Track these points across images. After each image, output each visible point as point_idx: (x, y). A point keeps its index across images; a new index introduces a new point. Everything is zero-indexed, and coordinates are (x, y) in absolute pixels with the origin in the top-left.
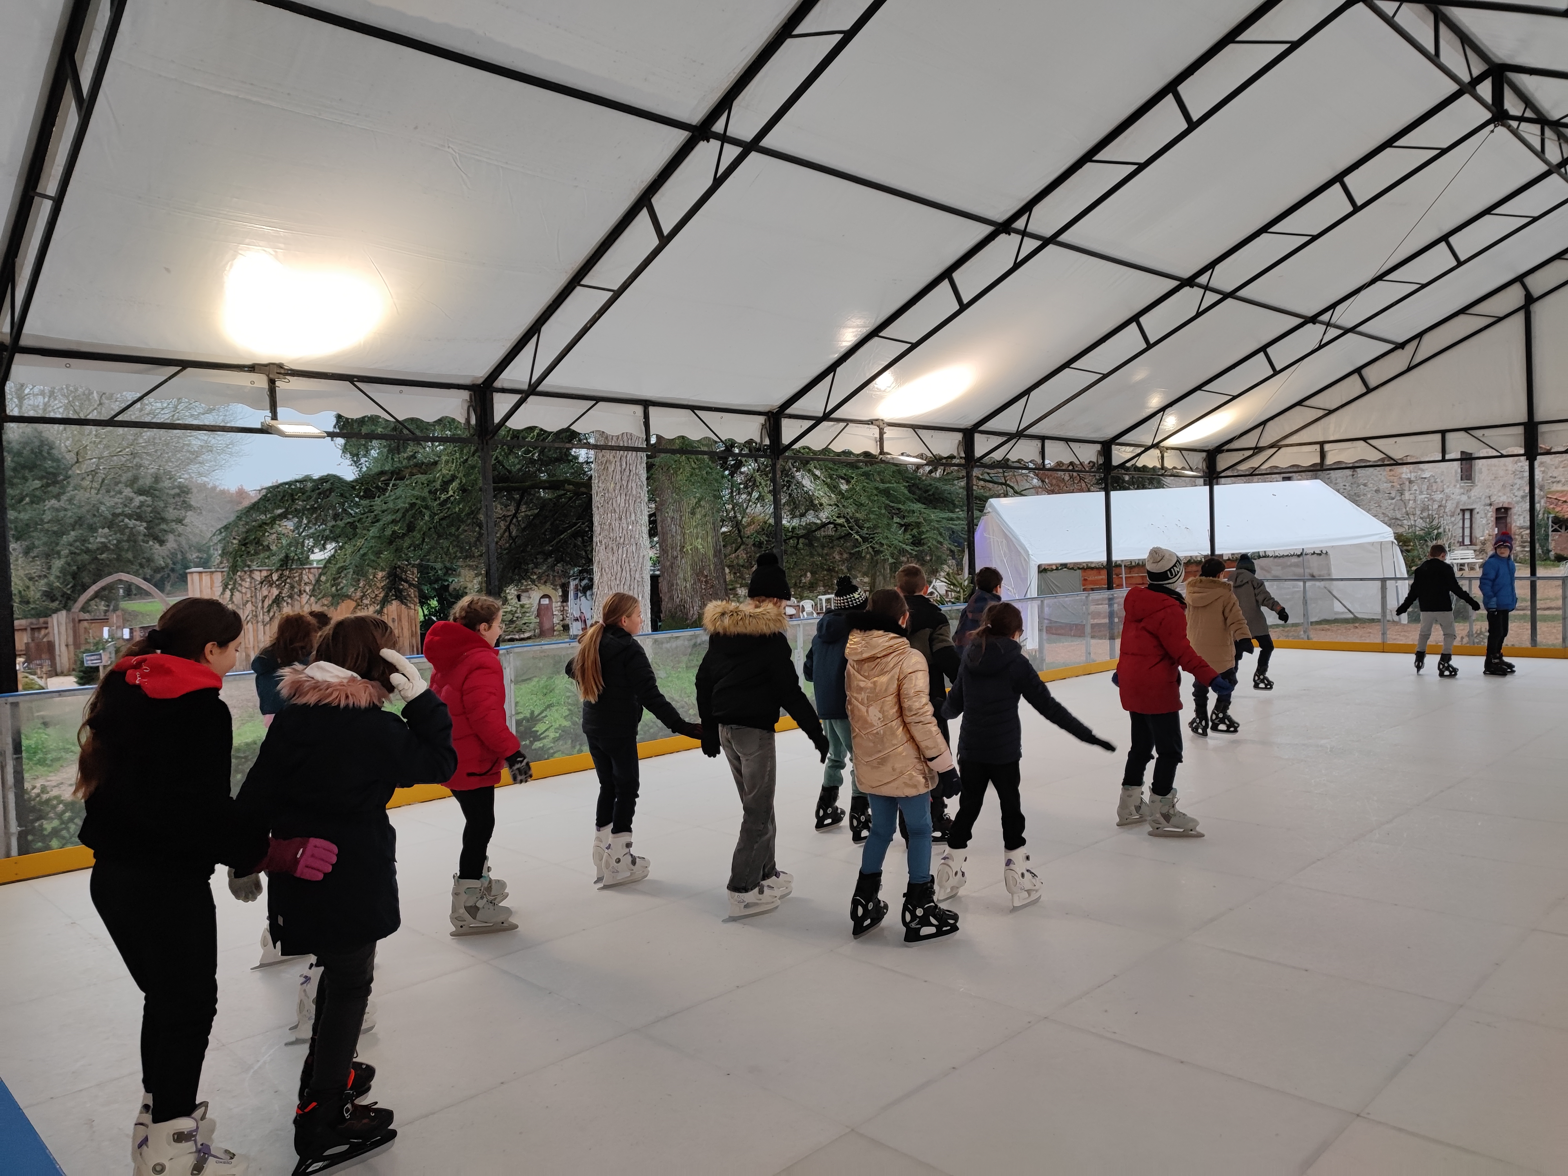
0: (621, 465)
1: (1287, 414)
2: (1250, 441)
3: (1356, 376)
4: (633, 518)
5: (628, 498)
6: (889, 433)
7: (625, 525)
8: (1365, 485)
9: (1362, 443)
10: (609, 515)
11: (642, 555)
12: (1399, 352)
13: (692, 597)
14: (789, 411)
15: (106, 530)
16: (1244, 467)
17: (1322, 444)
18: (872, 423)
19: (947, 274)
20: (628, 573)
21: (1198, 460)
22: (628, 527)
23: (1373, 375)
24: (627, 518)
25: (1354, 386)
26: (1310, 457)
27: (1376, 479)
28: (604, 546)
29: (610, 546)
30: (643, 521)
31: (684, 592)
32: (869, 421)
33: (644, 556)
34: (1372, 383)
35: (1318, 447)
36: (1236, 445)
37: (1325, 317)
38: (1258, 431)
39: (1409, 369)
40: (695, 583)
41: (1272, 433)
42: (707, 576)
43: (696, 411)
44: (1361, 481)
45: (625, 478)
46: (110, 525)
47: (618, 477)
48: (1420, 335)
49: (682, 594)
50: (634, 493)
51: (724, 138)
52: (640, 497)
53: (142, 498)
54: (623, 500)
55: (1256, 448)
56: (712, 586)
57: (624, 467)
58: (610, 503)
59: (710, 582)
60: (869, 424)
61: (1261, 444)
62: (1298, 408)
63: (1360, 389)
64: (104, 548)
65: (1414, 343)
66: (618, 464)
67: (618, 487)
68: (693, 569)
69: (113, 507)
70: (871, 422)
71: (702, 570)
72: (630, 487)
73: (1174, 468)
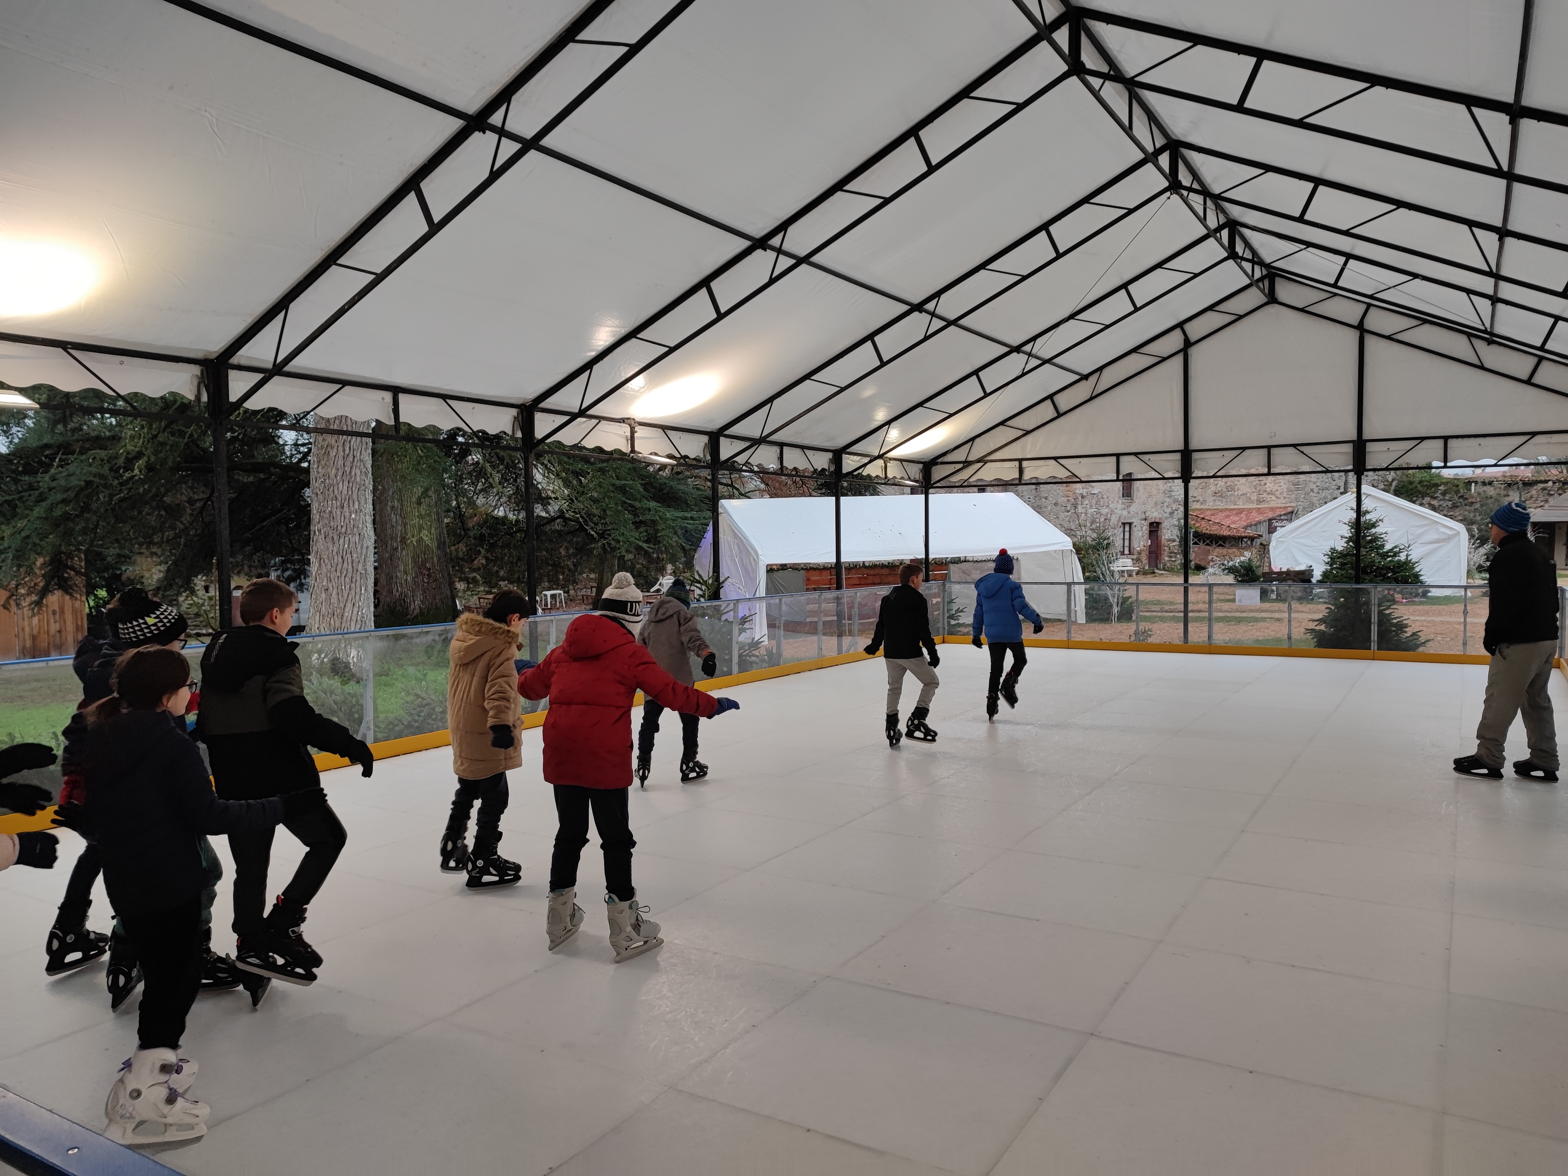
0: (344, 451)
1: (992, 432)
2: (960, 455)
3: (1049, 402)
4: (356, 506)
5: (351, 485)
6: (640, 432)
7: (347, 514)
8: (1046, 498)
9: (1053, 462)
10: (330, 503)
11: (365, 545)
12: (1084, 382)
13: (413, 591)
14: (543, 405)
16: (955, 479)
17: (1020, 461)
18: (624, 422)
19: (705, 283)
20: (350, 564)
21: (915, 471)
22: (351, 516)
23: (1064, 401)
24: (349, 506)
25: (1046, 411)
26: (1009, 472)
27: (1055, 493)
28: (323, 535)
29: (330, 536)
30: (367, 510)
31: (404, 586)
32: (621, 419)
33: (367, 547)
34: (1063, 408)
35: (1017, 463)
36: (949, 458)
37: (1027, 348)
38: (968, 446)
39: (1092, 398)
40: (416, 576)
41: (979, 449)
42: (429, 569)
43: (448, 400)
44: (1043, 494)
45: (348, 464)
47: (341, 462)
48: (1101, 369)
49: (402, 587)
50: (358, 480)
51: (502, 132)
52: (364, 485)
54: (345, 488)
55: (965, 462)
56: (435, 580)
57: (347, 452)
58: (331, 490)
59: (433, 575)
60: (620, 422)
61: (970, 459)
62: (1001, 427)
63: (1052, 413)
65: (1096, 375)
66: (341, 448)
67: (340, 474)
68: (415, 562)
70: (622, 421)
71: (424, 563)
72: (353, 473)
73: (894, 478)
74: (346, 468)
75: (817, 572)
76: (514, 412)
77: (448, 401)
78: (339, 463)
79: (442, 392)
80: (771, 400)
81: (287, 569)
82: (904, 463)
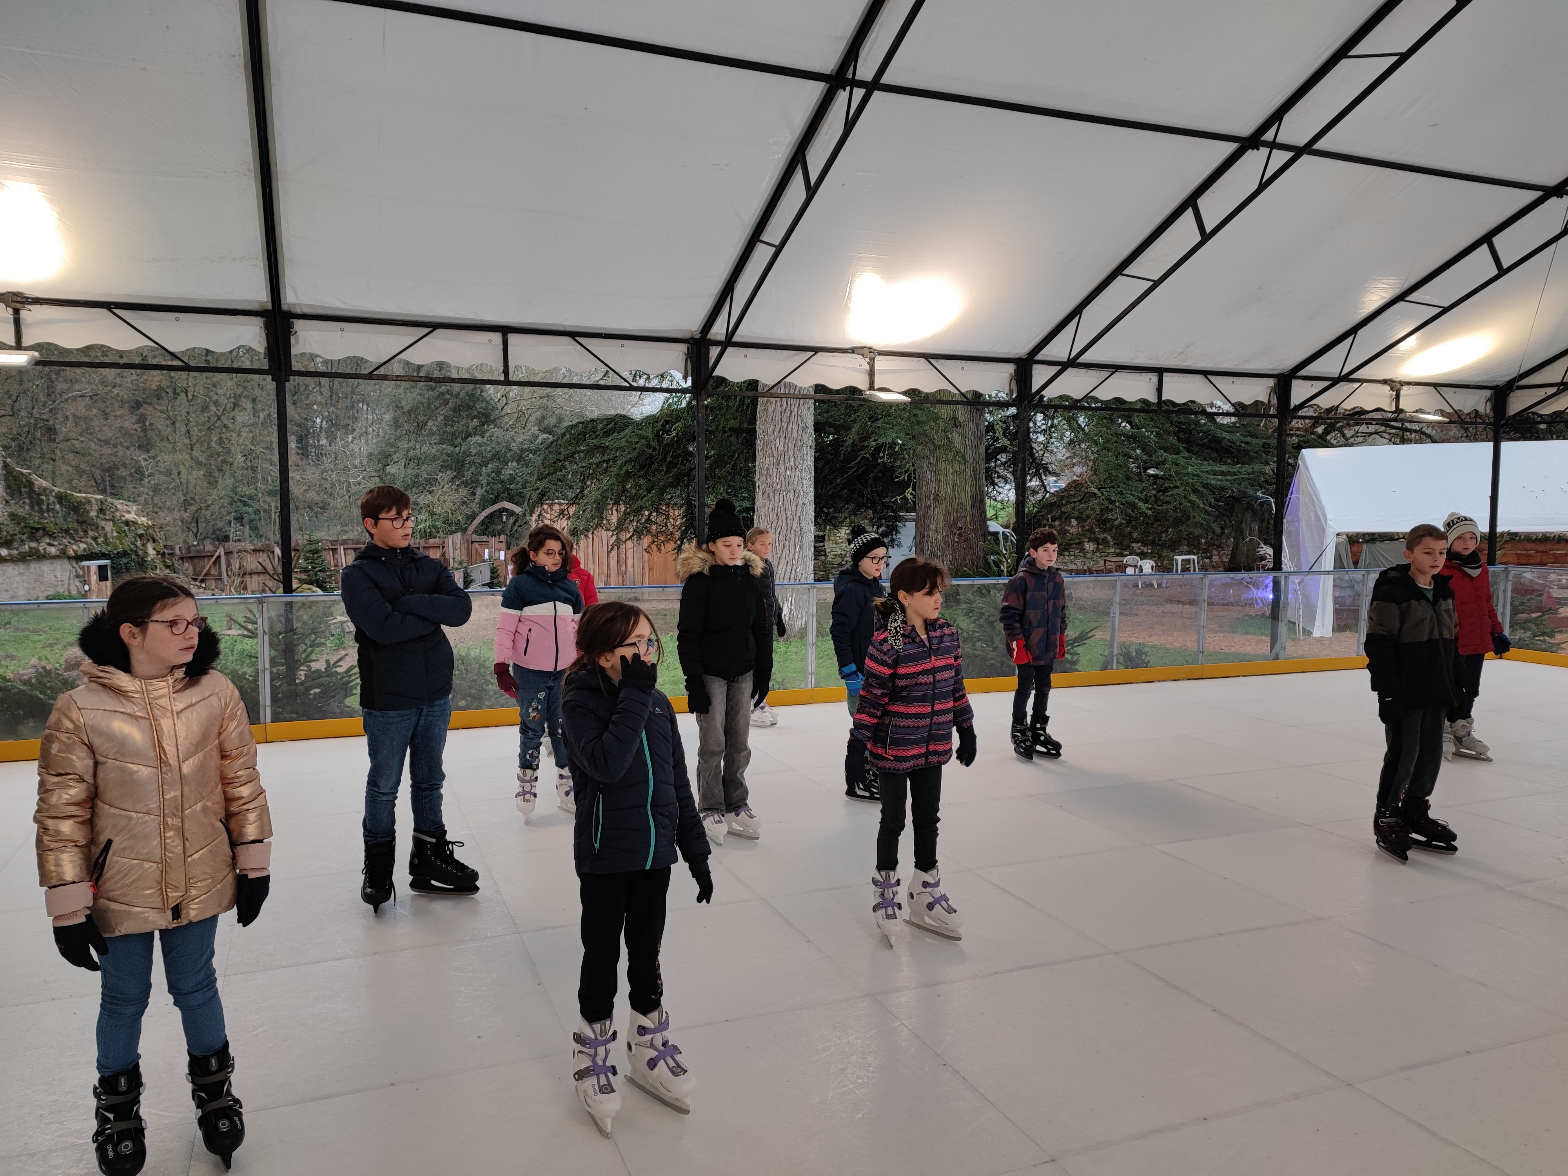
0: (781, 406)
2: (1553, 374)
4: (792, 463)
5: (787, 441)
6: (881, 363)
7: (782, 470)
10: (767, 459)
11: (800, 503)
13: (942, 551)
15: (515, 464)
18: (855, 352)
20: (784, 521)
21: (1474, 402)
22: (786, 472)
24: (785, 463)
28: (763, 492)
29: (768, 492)
30: (804, 466)
31: (934, 545)
32: (848, 349)
33: (803, 504)
36: (1534, 379)
40: (947, 535)
42: (961, 528)
45: (785, 419)
46: (520, 459)
47: (778, 418)
50: (795, 435)
52: (801, 440)
53: (545, 436)
54: (782, 443)
55: (1562, 383)
56: (967, 540)
57: (784, 407)
58: (770, 446)
59: (964, 534)
64: (512, 478)
66: (778, 406)
67: (777, 429)
68: (945, 519)
69: (521, 443)
70: (852, 350)
72: (790, 429)
73: (1416, 412)
74: (783, 423)
77: (578, 339)
79: (568, 329)
81: (882, 525)
82: (1443, 390)
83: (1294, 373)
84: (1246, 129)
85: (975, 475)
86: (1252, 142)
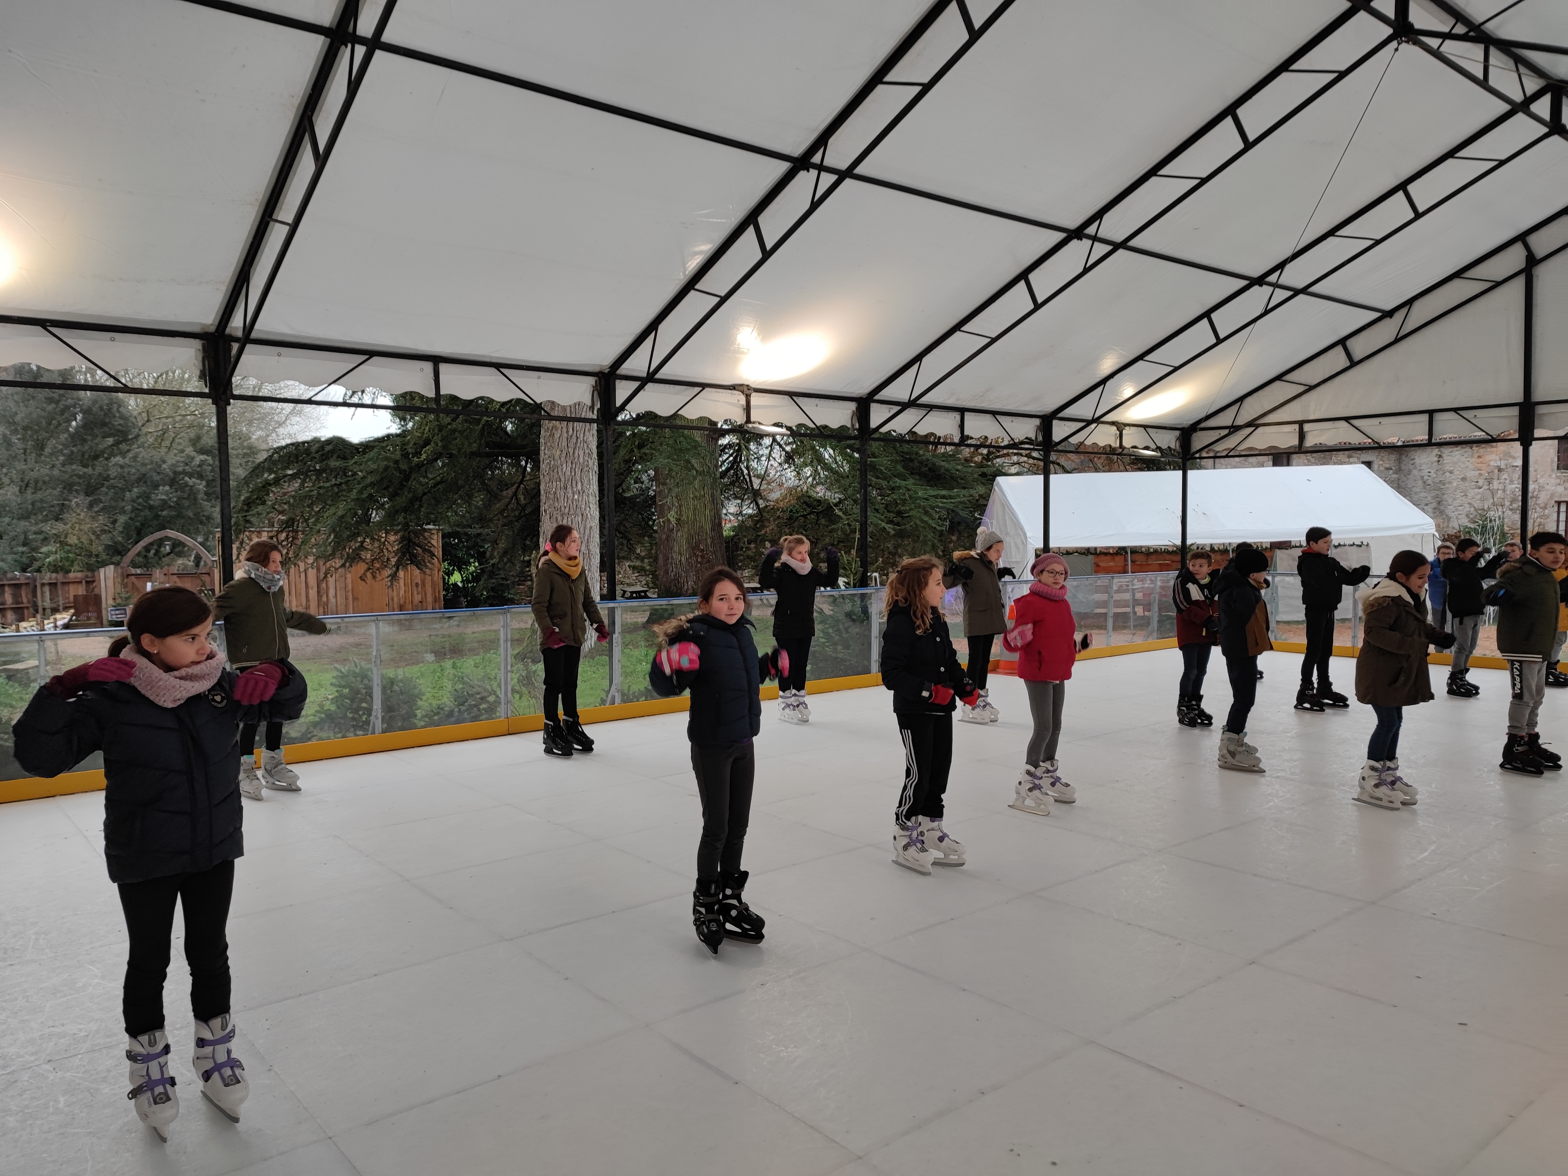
0: (567, 432)
1: (1267, 389)
2: (1225, 419)
3: (1340, 348)
4: (579, 487)
5: (574, 466)
6: (755, 399)
7: (570, 495)
8: (1451, 472)
9: (1343, 424)
10: (554, 484)
11: (588, 526)
12: (1387, 321)
13: (687, 572)
14: (620, 371)
15: (167, 488)
16: (1220, 447)
17: (1301, 423)
18: (734, 389)
19: (752, 218)
21: (1169, 440)
22: (574, 497)
23: (1359, 347)
24: (572, 487)
25: (1337, 358)
26: (1286, 438)
27: (1463, 466)
28: (548, 516)
29: (554, 517)
30: (591, 491)
31: (679, 566)
32: (731, 386)
33: (591, 528)
34: (1357, 357)
35: (1297, 427)
36: (1211, 423)
37: (1273, 278)
38: (1235, 408)
39: (1397, 340)
40: (690, 557)
41: (1250, 410)
42: (703, 550)
44: (1447, 468)
45: (571, 445)
46: (172, 482)
47: (564, 443)
48: (1410, 302)
49: (676, 568)
50: (581, 460)
52: (587, 466)
53: (203, 457)
54: (569, 469)
55: (1232, 427)
57: (571, 433)
58: (555, 471)
59: (706, 556)
60: (731, 389)
61: (1238, 423)
62: (1278, 383)
63: (1344, 362)
64: (164, 504)
65: (1404, 311)
66: (565, 430)
67: (564, 455)
68: (688, 541)
69: (173, 465)
71: (699, 542)
72: (576, 454)
73: (1133, 447)
74: (570, 449)
75: (1108, 558)
76: (591, 381)
77: (502, 370)
78: (563, 444)
79: (494, 361)
80: (919, 358)
82: (1149, 430)
83: (1055, 414)
84: (1073, 223)
85: (713, 500)
86: (1077, 233)
